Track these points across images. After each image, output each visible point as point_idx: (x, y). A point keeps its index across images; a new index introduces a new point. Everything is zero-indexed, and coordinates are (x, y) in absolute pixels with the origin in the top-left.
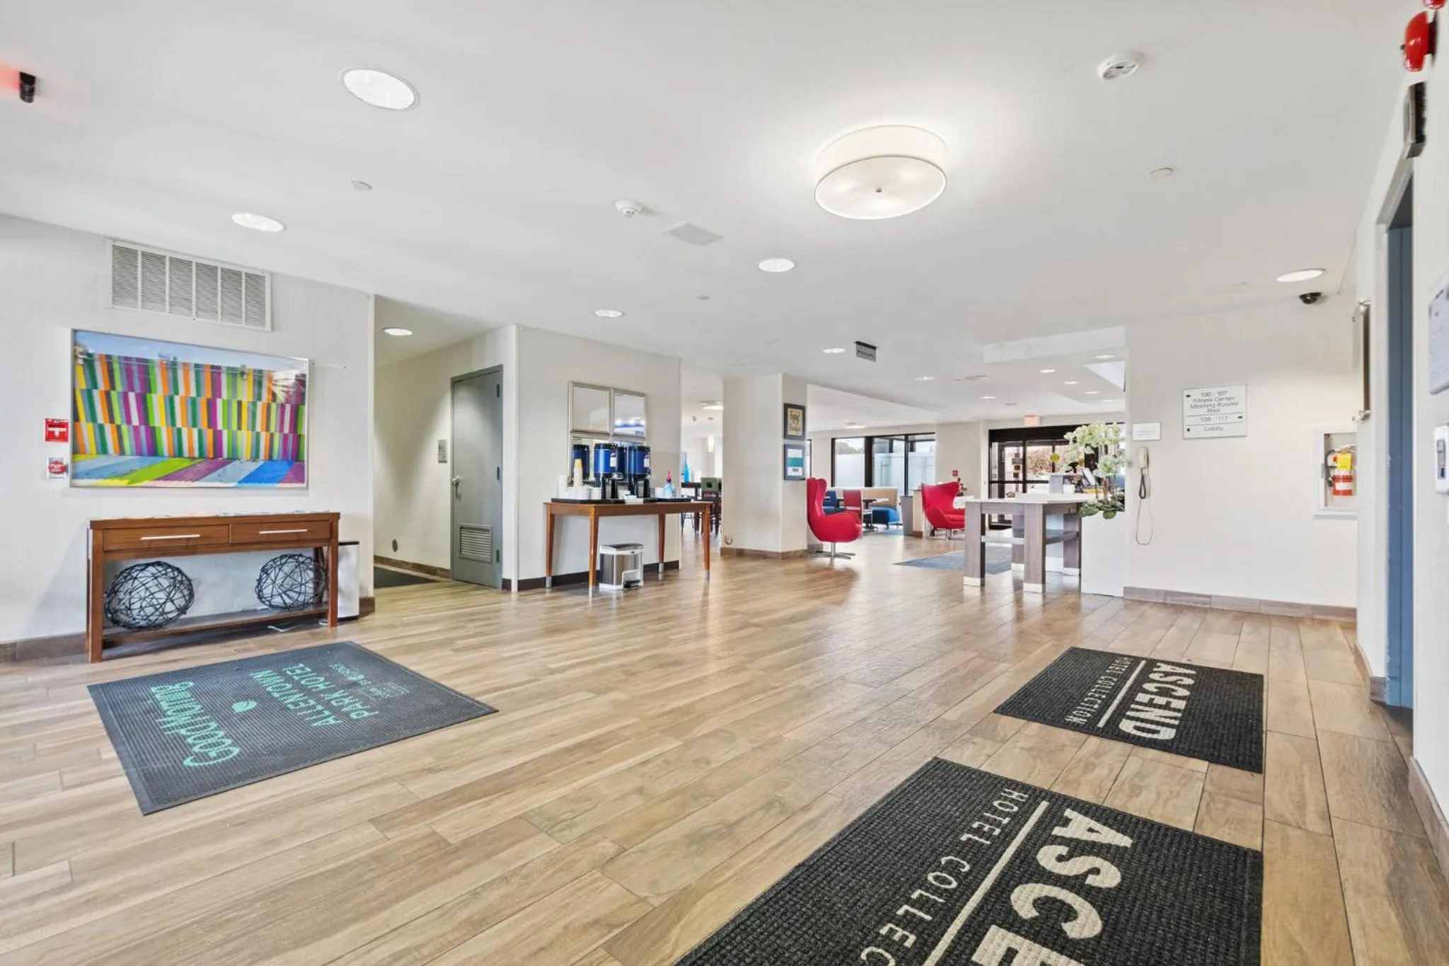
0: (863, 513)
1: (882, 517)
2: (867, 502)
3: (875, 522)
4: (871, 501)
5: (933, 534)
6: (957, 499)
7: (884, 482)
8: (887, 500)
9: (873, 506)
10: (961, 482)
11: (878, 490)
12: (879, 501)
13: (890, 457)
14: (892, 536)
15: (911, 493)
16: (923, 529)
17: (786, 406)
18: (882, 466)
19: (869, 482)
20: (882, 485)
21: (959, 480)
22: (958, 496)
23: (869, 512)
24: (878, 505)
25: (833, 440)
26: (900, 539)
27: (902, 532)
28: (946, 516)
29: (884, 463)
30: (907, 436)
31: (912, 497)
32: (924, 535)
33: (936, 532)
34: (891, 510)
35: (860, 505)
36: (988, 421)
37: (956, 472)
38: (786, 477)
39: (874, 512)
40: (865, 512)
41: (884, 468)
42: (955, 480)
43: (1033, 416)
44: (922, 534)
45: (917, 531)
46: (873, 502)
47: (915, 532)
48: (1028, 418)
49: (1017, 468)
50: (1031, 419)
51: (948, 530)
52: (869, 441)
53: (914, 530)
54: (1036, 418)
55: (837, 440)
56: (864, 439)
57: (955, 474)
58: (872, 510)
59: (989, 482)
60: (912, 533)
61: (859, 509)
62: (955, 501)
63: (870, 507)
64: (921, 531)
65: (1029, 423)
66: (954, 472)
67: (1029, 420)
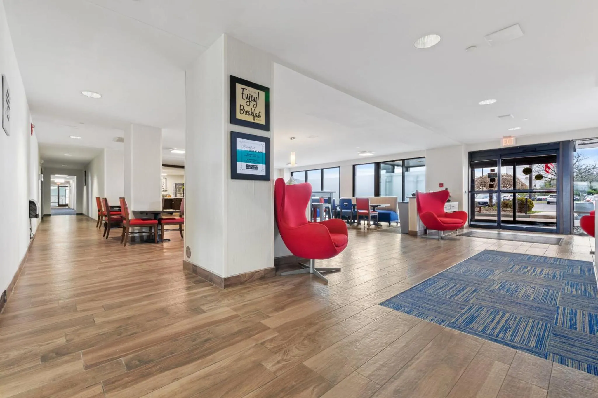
0: (370, 215)
1: (386, 217)
2: (374, 207)
3: (380, 221)
4: (377, 206)
5: (425, 232)
7: (387, 193)
8: (389, 205)
9: (379, 209)
10: (448, 191)
11: (383, 198)
12: (383, 206)
13: (391, 176)
14: (393, 234)
15: (407, 200)
16: (417, 229)
17: (234, 81)
18: (386, 182)
19: (377, 193)
20: (386, 195)
23: (376, 214)
24: (383, 209)
25: (354, 166)
26: (399, 236)
27: (400, 230)
28: (439, 219)
29: (388, 181)
30: (403, 160)
31: (408, 203)
32: (419, 234)
33: (428, 231)
34: (392, 213)
35: (368, 209)
36: (468, 145)
37: (442, 184)
38: (235, 175)
39: (379, 214)
40: (372, 214)
41: (387, 183)
42: (443, 189)
43: (510, 137)
44: (417, 233)
45: (412, 230)
46: (379, 207)
47: (411, 231)
48: (505, 139)
49: (493, 180)
50: (507, 140)
51: (440, 231)
52: (378, 166)
53: (410, 230)
54: (512, 139)
55: (357, 166)
56: (374, 165)
57: (441, 185)
58: (378, 212)
59: (469, 192)
60: (408, 232)
61: (367, 212)
62: (445, 206)
63: (376, 211)
64: (416, 230)
65: (506, 143)
66: (440, 184)
67: (506, 141)
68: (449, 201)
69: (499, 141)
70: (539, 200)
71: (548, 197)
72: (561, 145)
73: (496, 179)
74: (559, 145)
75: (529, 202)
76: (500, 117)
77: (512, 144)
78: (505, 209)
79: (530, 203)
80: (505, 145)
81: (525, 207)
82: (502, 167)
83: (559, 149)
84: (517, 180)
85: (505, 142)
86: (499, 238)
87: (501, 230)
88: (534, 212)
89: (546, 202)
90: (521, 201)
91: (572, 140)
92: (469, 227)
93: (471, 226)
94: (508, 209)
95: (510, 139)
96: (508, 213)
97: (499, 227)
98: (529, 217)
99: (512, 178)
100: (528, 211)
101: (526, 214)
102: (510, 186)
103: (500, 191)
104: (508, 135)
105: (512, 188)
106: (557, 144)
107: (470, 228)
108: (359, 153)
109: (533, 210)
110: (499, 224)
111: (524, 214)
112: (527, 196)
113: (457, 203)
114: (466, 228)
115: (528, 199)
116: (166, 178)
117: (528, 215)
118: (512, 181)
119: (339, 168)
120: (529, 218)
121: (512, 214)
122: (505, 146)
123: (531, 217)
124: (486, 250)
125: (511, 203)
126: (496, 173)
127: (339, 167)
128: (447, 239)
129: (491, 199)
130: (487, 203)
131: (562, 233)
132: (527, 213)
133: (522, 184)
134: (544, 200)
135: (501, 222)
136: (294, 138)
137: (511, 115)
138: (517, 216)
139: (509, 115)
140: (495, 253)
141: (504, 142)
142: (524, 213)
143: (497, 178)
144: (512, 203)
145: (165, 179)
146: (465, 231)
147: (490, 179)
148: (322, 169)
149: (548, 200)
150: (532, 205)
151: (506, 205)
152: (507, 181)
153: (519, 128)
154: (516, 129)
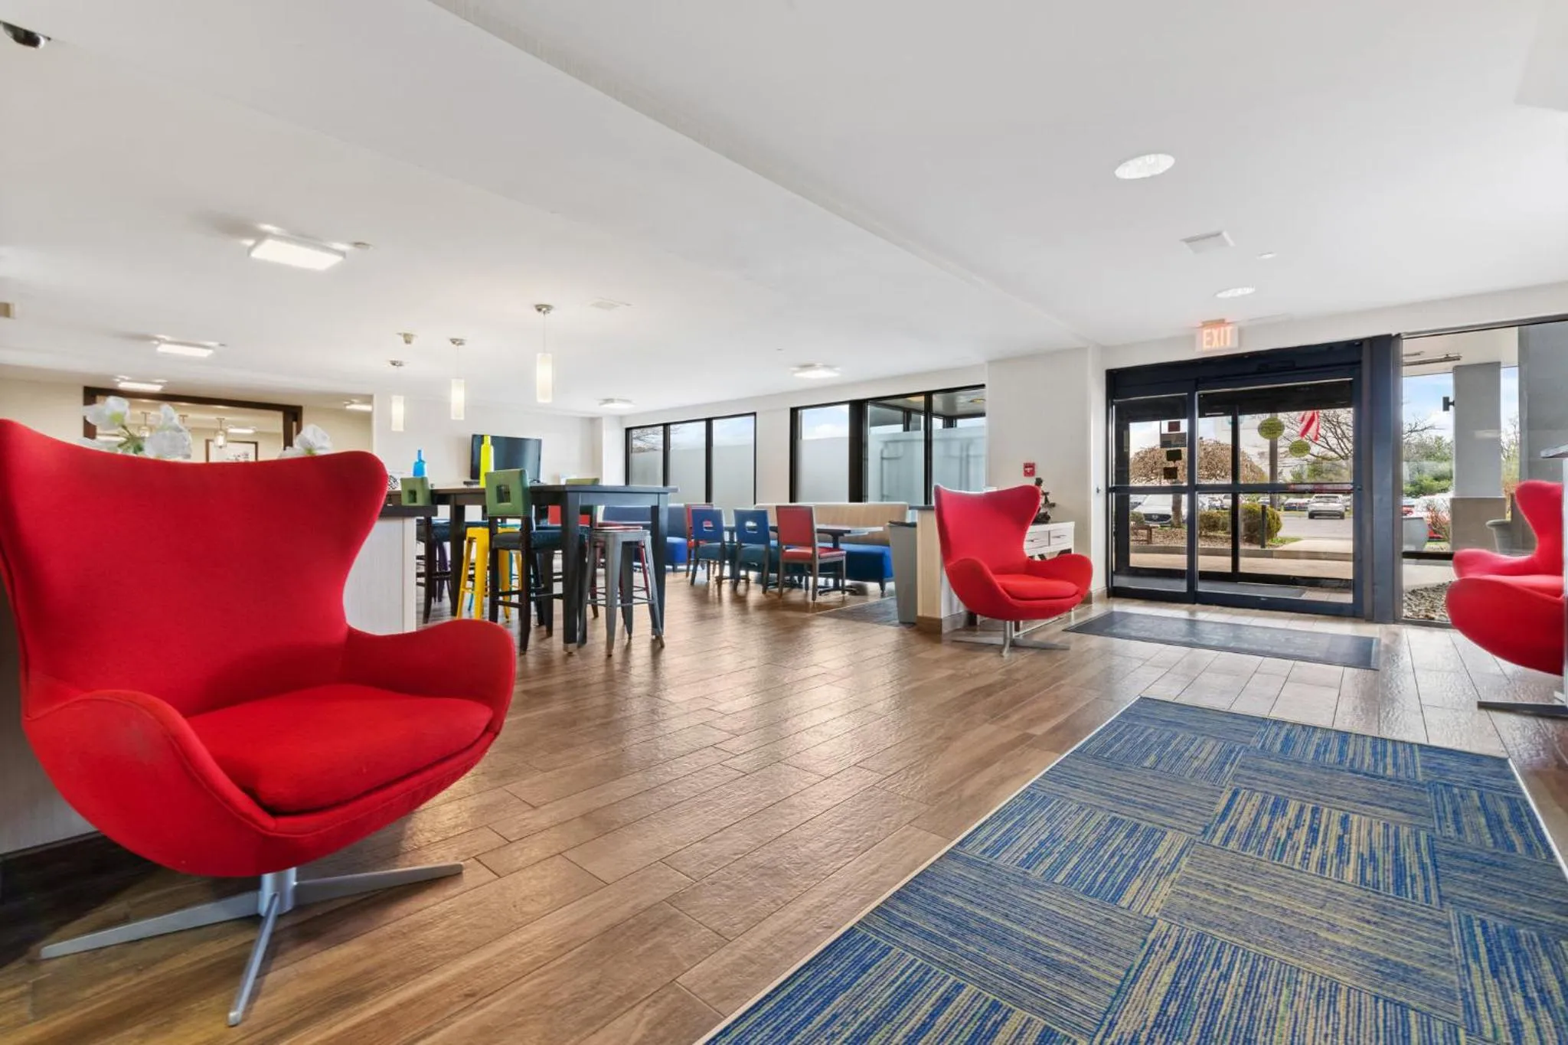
0: (818, 562)
1: (872, 565)
2: (836, 536)
5: (971, 622)
6: (1033, 530)
8: (880, 529)
9: (850, 541)
10: (1043, 488)
11: (871, 507)
12: (864, 530)
16: (944, 613)
18: (883, 459)
19: (857, 492)
20: (883, 497)
21: (1039, 482)
22: (1037, 522)
23: (839, 556)
24: (862, 541)
25: (794, 411)
27: (893, 615)
28: (998, 580)
29: (886, 455)
30: (923, 396)
31: (914, 525)
32: (945, 629)
35: (811, 544)
36: (1105, 350)
40: (825, 557)
41: (887, 463)
43: (1221, 322)
44: (940, 626)
45: (926, 615)
46: (846, 535)
47: (923, 618)
48: (1209, 331)
49: (1174, 456)
50: (1215, 332)
51: (1008, 622)
52: (858, 409)
53: (920, 613)
54: (1229, 329)
55: (804, 411)
56: (846, 408)
57: (1028, 469)
58: (845, 552)
59: (1109, 490)
60: (914, 621)
61: (809, 551)
62: (1028, 536)
63: (842, 546)
64: (937, 616)
65: (1210, 343)
66: (1026, 466)
67: (1210, 335)
68: (1044, 519)
69: (1191, 340)
70: (1289, 508)
71: (1311, 500)
72: (1366, 348)
73: (1185, 451)
74: (1360, 354)
75: (1270, 517)
76: (1189, 241)
77: (1228, 343)
78: (1212, 534)
79: (1274, 518)
80: (1209, 347)
81: (1261, 529)
82: (1201, 420)
83: (1359, 362)
84: (1241, 459)
85: (1209, 339)
86: (1192, 639)
87: (1197, 605)
88: (1283, 541)
89: (1307, 513)
90: (1250, 512)
91: (1398, 336)
92: (1109, 597)
93: (1115, 593)
94: (1220, 534)
95: (1222, 329)
96: (1219, 546)
97: (1192, 597)
98: (1270, 555)
99: (1229, 453)
100: (1268, 539)
101: (1263, 546)
102: (1223, 474)
103: (1193, 489)
104: (1216, 317)
105: (1228, 481)
106: (1354, 347)
107: (1111, 599)
108: (795, 369)
109: (1281, 534)
110: (1191, 586)
111: (1257, 548)
112: (1265, 499)
113: (1071, 525)
114: (1100, 598)
115: (1268, 506)
116: (256, 444)
117: (1267, 549)
118: (1229, 459)
119: (753, 417)
120: (1272, 557)
121: (1228, 546)
122: (1207, 352)
123: (1275, 554)
124: (1143, 699)
125: (1225, 518)
126: (1185, 434)
127: (755, 414)
128: (1032, 648)
129: (1176, 507)
130: (1168, 517)
131: (1371, 619)
132: (1266, 543)
133: (1253, 468)
134: (1302, 508)
135: (1197, 575)
136: (549, 307)
137: (1225, 234)
138: (1240, 553)
139: (1218, 234)
140: (1170, 714)
141: (1205, 339)
142: (1258, 544)
143: (1186, 448)
144: (1227, 517)
145: (253, 446)
146: (1097, 610)
147: (1168, 452)
148: (709, 422)
149: (1310, 509)
150: (1277, 523)
151: (1212, 524)
152: (1216, 460)
153: (1248, 291)
154: (1240, 292)
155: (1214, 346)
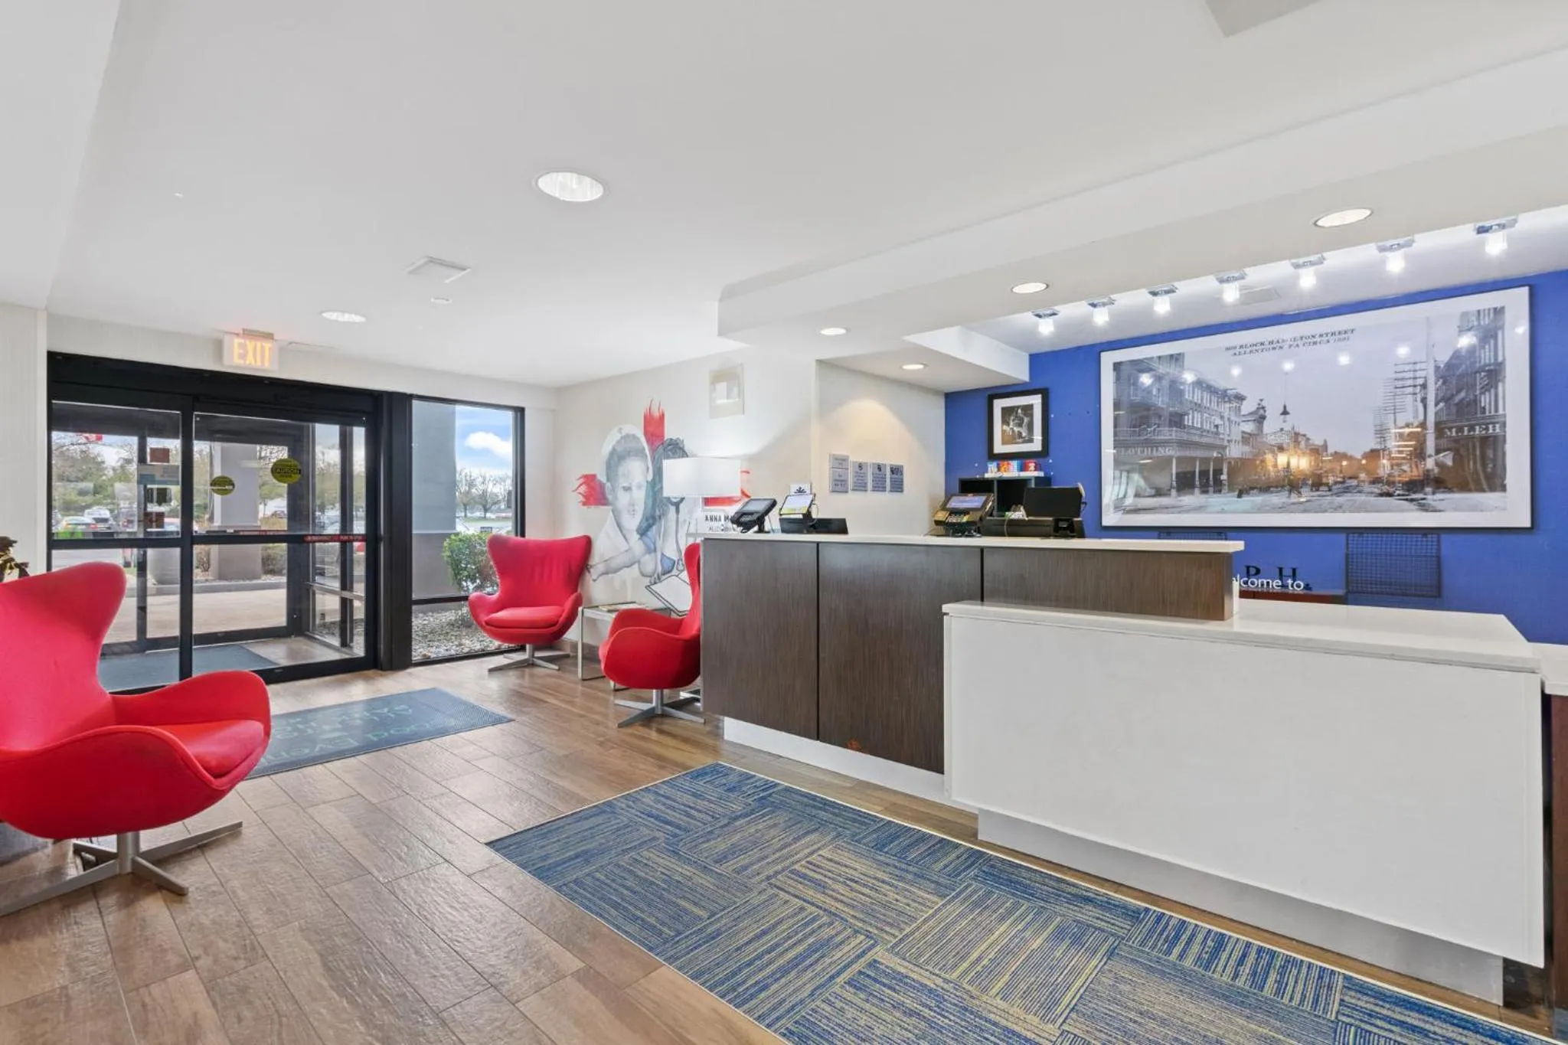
48: (243, 341)
50: (254, 346)
54: (271, 345)
65: (243, 356)
67: (246, 347)
69: (218, 346)
73: (176, 491)
74: (379, 405)
77: (265, 365)
80: (242, 362)
85: (241, 351)
103: (190, 540)
126: (176, 467)
141: (237, 350)
143: (179, 488)
153: (358, 319)
154: (347, 317)
155: (248, 362)
